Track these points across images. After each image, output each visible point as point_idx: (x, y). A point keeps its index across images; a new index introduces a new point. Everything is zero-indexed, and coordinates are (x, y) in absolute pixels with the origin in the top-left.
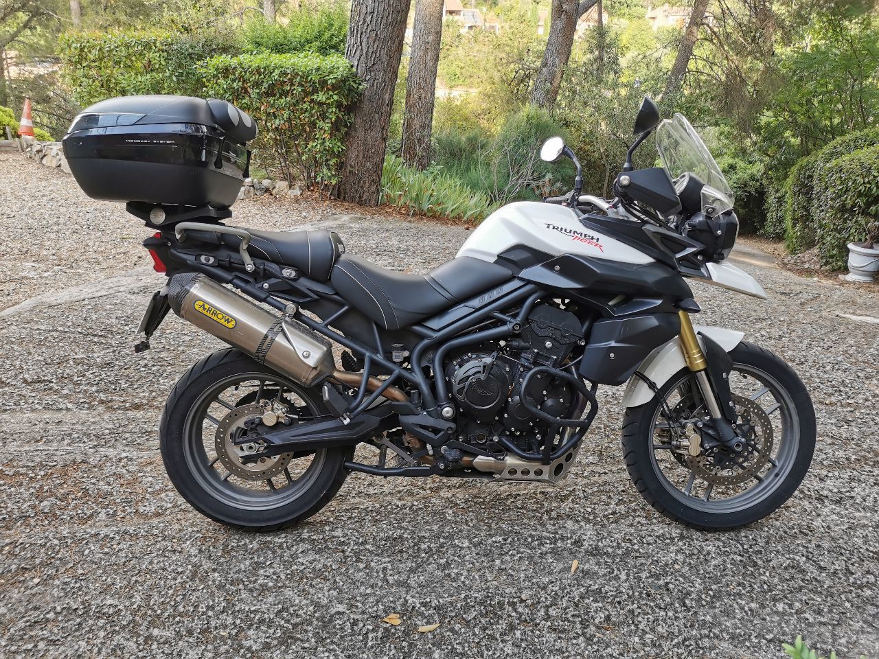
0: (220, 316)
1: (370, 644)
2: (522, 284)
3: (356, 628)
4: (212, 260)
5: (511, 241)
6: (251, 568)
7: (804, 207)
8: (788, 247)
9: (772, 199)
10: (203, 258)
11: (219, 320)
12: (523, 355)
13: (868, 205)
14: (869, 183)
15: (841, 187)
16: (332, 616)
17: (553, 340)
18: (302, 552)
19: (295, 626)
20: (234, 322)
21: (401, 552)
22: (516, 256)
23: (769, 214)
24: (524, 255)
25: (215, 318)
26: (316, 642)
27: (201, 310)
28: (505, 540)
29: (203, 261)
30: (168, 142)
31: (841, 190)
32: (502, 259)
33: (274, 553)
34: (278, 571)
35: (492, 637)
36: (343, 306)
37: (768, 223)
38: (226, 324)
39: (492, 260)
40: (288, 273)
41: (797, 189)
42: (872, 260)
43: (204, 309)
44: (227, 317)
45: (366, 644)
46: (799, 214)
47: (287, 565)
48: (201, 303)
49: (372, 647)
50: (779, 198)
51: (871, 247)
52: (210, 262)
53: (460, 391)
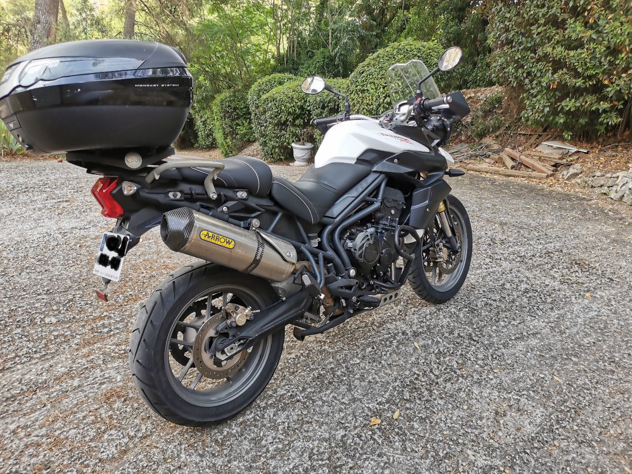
0: (222, 240)
1: (380, 442)
2: (378, 175)
3: (363, 439)
4: (179, 195)
5: (362, 147)
6: (252, 445)
7: (230, 126)
8: (223, 152)
9: (199, 123)
10: (171, 195)
11: (221, 244)
12: (381, 222)
13: (294, 120)
14: (293, 106)
15: (276, 110)
16: (342, 441)
17: (395, 208)
18: (274, 415)
19: (329, 459)
20: (233, 243)
21: (330, 383)
22: (368, 157)
23: (199, 133)
24: (373, 155)
25: (219, 243)
26: (352, 460)
27: (206, 238)
28: (373, 348)
29: (172, 197)
30: (174, 85)
31: (277, 112)
32: (360, 160)
33: (255, 426)
34: (274, 435)
35: (427, 401)
36: (276, 214)
37: (200, 139)
38: (227, 246)
39: (353, 162)
40: (242, 194)
41: (222, 115)
42: (307, 151)
43: (209, 237)
44: (228, 240)
45: (378, 443)
46: (228, 130)
47: (275, 428)
48: (205, 232)
49: (383, 443)
50: (204, 122)
51: (304, 145)
52: (178, 197)
53: (360, 256)
